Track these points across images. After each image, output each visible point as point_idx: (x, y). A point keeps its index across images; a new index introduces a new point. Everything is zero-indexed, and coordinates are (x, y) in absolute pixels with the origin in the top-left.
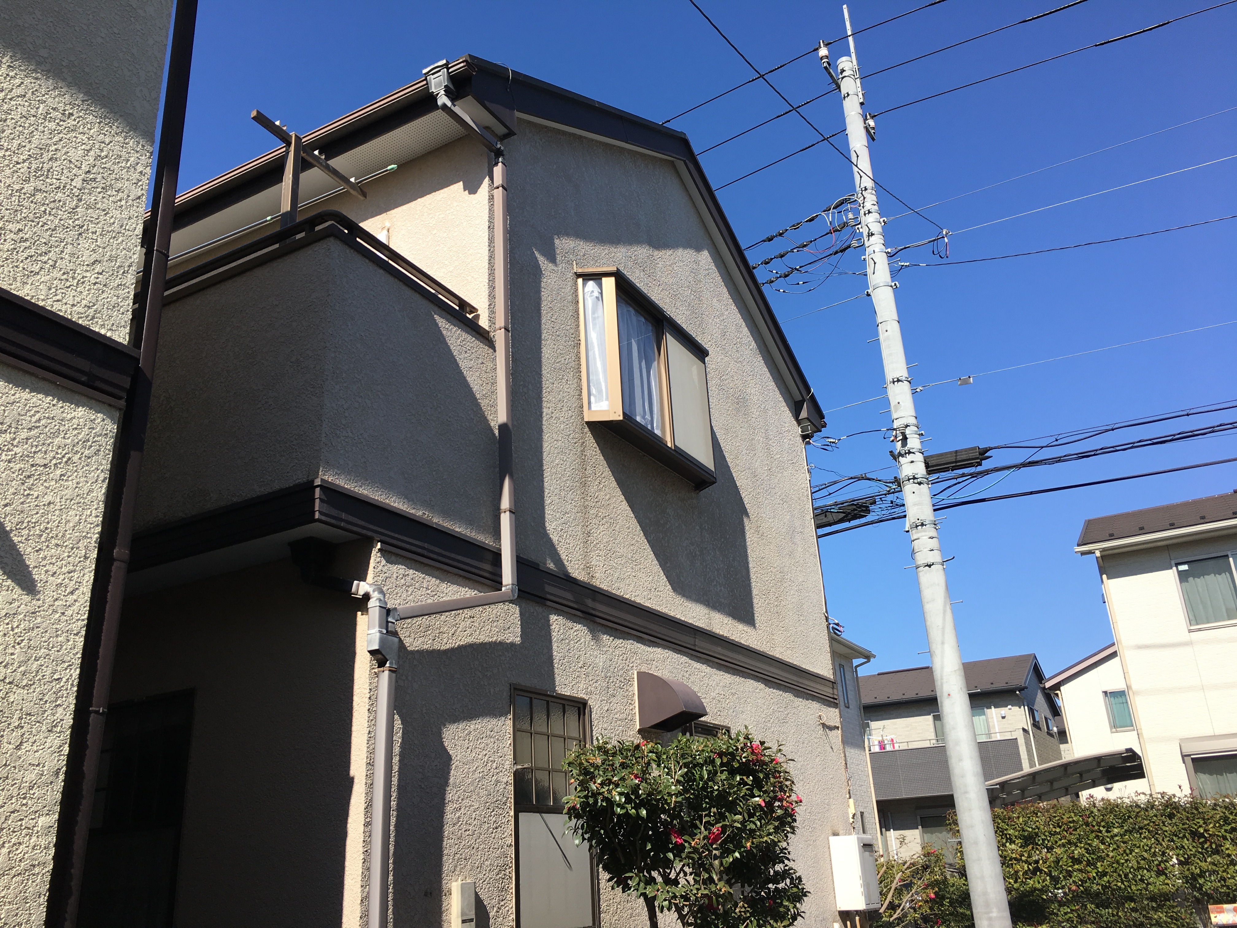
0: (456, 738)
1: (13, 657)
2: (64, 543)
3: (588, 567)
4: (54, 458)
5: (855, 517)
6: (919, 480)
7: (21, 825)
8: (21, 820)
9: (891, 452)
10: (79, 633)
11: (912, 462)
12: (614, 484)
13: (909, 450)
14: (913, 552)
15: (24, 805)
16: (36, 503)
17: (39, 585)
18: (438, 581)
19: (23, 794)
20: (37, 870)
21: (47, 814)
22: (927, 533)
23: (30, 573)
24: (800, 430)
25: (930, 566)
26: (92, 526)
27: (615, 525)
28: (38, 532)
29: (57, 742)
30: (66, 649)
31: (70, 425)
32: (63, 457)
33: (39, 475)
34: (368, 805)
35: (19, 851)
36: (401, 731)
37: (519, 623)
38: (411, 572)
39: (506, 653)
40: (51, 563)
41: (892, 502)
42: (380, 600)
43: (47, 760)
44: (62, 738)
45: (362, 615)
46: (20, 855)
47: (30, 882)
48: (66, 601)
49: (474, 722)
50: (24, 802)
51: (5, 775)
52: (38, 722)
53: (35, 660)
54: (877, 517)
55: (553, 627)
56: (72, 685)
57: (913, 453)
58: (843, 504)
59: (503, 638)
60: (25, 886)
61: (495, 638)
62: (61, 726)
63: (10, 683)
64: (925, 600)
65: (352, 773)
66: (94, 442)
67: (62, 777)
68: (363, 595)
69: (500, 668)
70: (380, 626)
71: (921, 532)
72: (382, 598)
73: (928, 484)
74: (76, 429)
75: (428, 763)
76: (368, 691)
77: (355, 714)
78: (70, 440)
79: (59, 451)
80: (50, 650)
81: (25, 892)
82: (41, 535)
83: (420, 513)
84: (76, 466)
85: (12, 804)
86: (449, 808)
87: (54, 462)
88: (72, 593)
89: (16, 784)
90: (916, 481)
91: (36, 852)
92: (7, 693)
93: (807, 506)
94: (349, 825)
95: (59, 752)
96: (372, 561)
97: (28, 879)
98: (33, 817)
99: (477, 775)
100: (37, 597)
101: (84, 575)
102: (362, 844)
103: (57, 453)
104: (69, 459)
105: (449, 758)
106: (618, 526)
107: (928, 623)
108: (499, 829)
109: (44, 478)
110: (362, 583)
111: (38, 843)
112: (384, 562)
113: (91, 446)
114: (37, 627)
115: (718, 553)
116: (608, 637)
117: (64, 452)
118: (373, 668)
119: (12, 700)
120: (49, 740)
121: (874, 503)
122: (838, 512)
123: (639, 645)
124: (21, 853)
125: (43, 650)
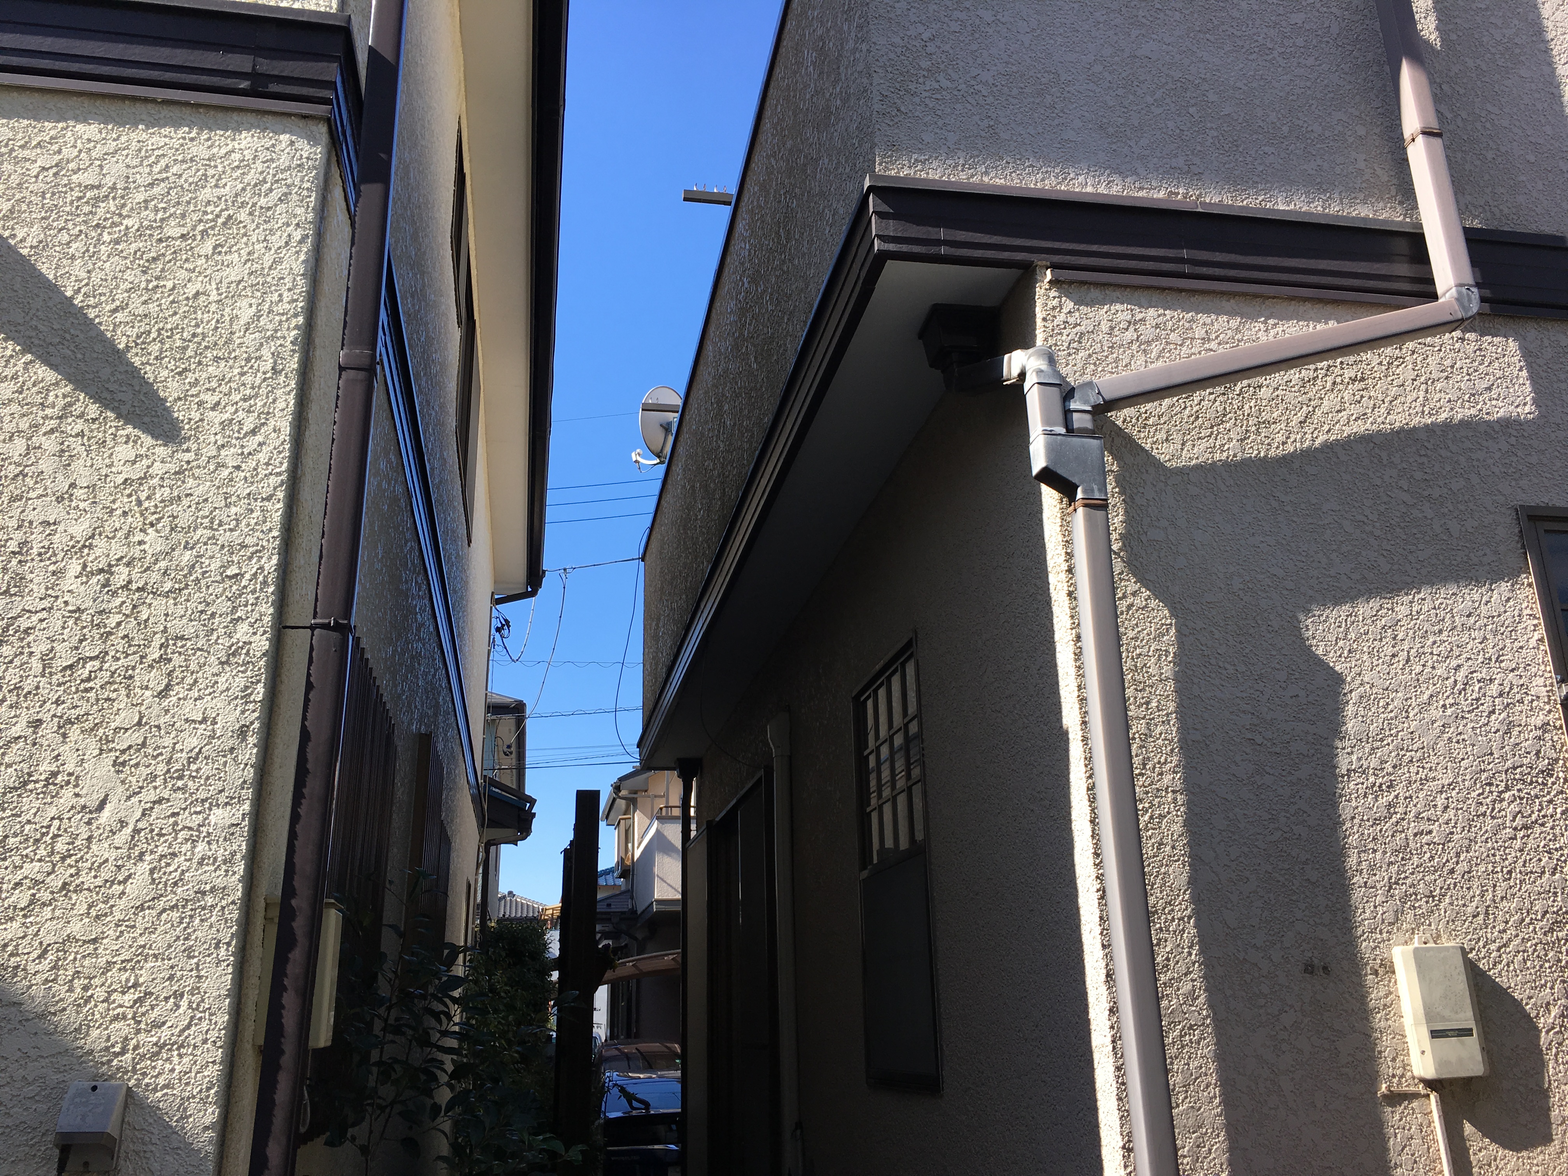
0: (1352, 635)
1: (142, 547)
2: (230, 353)
4: (200, 221)
7: (176, 824)
8: (174, 815)
10: (271, 496)
15: (179, 789)
16: (171, 298)
17: (187, 427)
19: (177, 771)
20: (209, 900)
21: (227, 804)
23: (168, 411)
26: (284, 318)
28: (179, 343)
29: (240, 681)
30: (248, 525)
31: (226, 163)
32: (218, 216)
33: (175, 252)
35: (171, 869)
37: (1525, 374)
39: (1488, 444)
40: (208, 389)
42: (1040, 371)
43: (221, 711)
44: (249, 673)
46: (173, 875)
47: (197, 921)
48: (242, 447)
50: (180, 783)
51: (140, 741)
52: (201, 650)
53: (185, 547)
56: (265, 583)
60: (185, 929)
62: (248, 654)
63: (139, 589)
66: (277, 181)
67: (252, 740)
68: (1017, 378)
69: (1474, 477)
70: (1049, 423)
74: (238, 167)
78: (227, 188)
79: (209, 209)
80: (217, 530)
81: (186, 939)
82: (185, 348)
83: (1161, 195)
84: (245, 227)
85: (155, 788)
86: (1352, 786)
87: (201, 227)
88: (253, 432)
89: (161, 754)
91: (207, 868)
92: (135, 607)
95: (242, 698)
96: (1038, 308)
97: (191, 917)
98: (198, 809)
100: (185, 447)
101: (274, 401)
103: (205, 213)
104: (230, 217)
105: (1336, 678)
109: (184, 257)
111: (210, 854)
113: (271, 190)
114: (187, 495)
117: (218, 209)
118: (1063, 510)
119: (145, 617)
120: (222, 679)
124: (176, 870)
125: (199, 532)
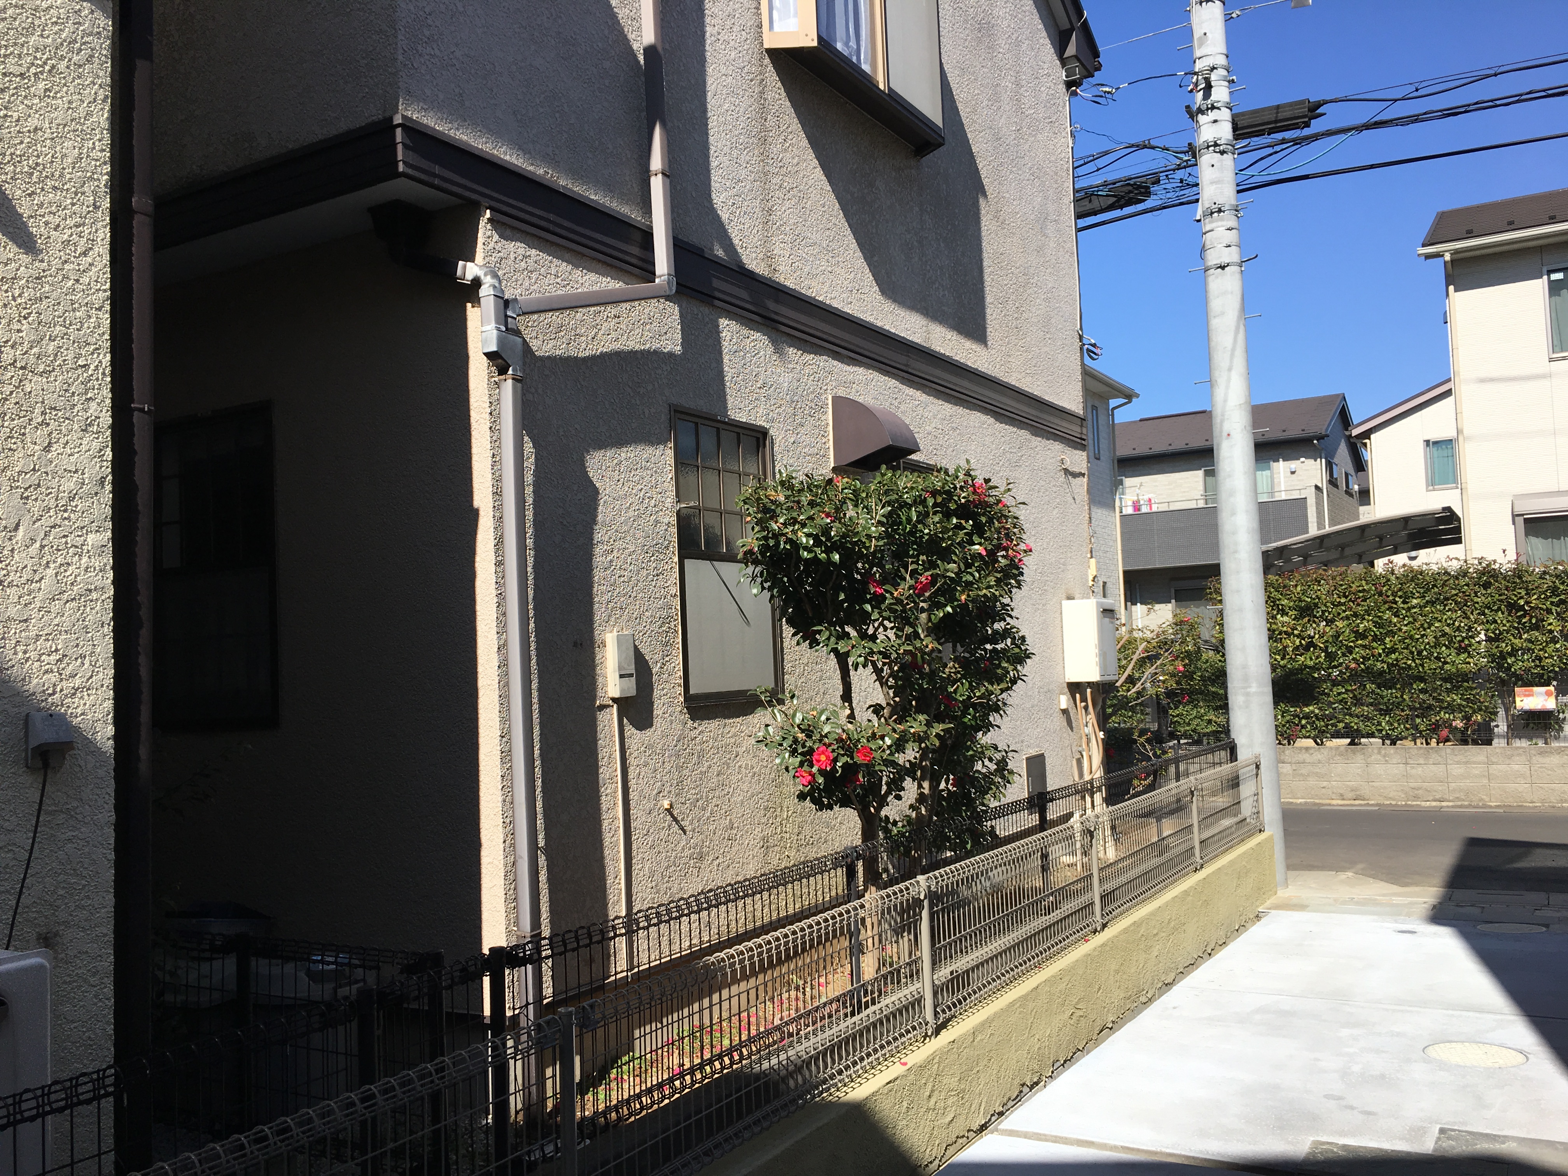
0: (604, 468)
1: (21, 335)
2: (63, 185)
3: (769, 257)
4: (33, 64)
5: (1129, 203)
6: (1221, 148)
7: (66, 543)
8: (65, 536)
9: (1188, 107)
10: (103, 307)
11: (1215, 121)
12: (805, 143)
13: (1212, 105)
14: (1203, 249)
15: (65, 518)
16: (18, 128)
17: (39, 241)
18: (570, 267)
19: (63, 506)
20: (94, 595)
21: (97, 531)
22: (1224, 223)
23: (25, 224)
24: (1064, 73)
25: (1223, 268)
26: (98, 164)
27: (805, 200)
28: (26, 169)
29: (96, 445)
30: (89, 328)
31: (47, 17)
32: (45, 63)
33: (16, 88)
34: (498, 542)
35: (68, 573)
36: (533, 456)
37: (679, 327)
38: (534, 252)
39: (663, 366)
40: (50, 213)
41: (1181, 181)
42: (495, 287)
43: (87, 465)
44: (100, 439)
45: (473, 307)
46: (70, 578)
47: (88, 609)
48: (79, 265)
49: (625, 449)
50: (66, 515)
51: (37, 482)
52: (69, 419)
53: (50, 339)
54: (1160, 202)
55: (724, 334)
56: (104, 374)
57: (1218, 108)
58: (1114, 184)
59: (659, 345)
60: (82, 614)
61: (648, 346)
62: (98, 425)
63: (22, 368)
64: (1212, 314)
65: (476, 503)
66: (84, 43)
67: (108, 487)
68: (472, 281)
69: (656, 384)
70: (497, 322)
71: (1217, 221)
72: (497, 285)
73: (1234, 154)
74: (56, 23)
75: (570, 495)
76: (488, 404)
77: (475, 434)
78: (50, 39)
79: (38, 55)
80: (68, 328)
81: (83, 621)
82: (32, 174)
83: (541, 172)
84: (64, 78)
85: (50, 517)
86: (598, 550)
87: (33, 70)
88: (85, 254)
89: (51, 493)
90: (1217, 150)
91: (90, 574)
92: (21, 381)
93: (1066, 184)
94: (477, 565)
95: (99, 457)
96: (480, 235)
97: (85, 606)
98: (80, 533)
99: (631, 513)
100: (40, 257)
101: (96, 232)
102: (494, 586)
103: (36, 58)
104: (53, 67)
105: (596, 491)
106: (810, 202)
107: (1213, 344)
108: (661, 576)
109: (23, 93)
110: (469, 264)
111: (91, 564)
112: (496, 237)
113: (81, 50)
114: (46, 297)
115: (942, 245)
116: (795, 351)
117: (45, 57)
118: (493, 377)
119: (29, 390)
120: (84, 442)
121: (1157, 182)
122: (1107, 196)
123: (835, 363)
124: (71, 575)
125: (58, 328)
